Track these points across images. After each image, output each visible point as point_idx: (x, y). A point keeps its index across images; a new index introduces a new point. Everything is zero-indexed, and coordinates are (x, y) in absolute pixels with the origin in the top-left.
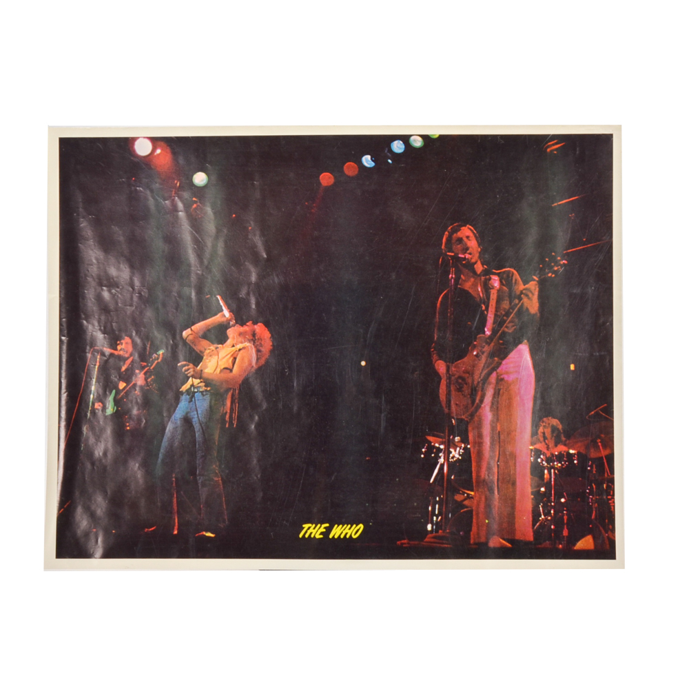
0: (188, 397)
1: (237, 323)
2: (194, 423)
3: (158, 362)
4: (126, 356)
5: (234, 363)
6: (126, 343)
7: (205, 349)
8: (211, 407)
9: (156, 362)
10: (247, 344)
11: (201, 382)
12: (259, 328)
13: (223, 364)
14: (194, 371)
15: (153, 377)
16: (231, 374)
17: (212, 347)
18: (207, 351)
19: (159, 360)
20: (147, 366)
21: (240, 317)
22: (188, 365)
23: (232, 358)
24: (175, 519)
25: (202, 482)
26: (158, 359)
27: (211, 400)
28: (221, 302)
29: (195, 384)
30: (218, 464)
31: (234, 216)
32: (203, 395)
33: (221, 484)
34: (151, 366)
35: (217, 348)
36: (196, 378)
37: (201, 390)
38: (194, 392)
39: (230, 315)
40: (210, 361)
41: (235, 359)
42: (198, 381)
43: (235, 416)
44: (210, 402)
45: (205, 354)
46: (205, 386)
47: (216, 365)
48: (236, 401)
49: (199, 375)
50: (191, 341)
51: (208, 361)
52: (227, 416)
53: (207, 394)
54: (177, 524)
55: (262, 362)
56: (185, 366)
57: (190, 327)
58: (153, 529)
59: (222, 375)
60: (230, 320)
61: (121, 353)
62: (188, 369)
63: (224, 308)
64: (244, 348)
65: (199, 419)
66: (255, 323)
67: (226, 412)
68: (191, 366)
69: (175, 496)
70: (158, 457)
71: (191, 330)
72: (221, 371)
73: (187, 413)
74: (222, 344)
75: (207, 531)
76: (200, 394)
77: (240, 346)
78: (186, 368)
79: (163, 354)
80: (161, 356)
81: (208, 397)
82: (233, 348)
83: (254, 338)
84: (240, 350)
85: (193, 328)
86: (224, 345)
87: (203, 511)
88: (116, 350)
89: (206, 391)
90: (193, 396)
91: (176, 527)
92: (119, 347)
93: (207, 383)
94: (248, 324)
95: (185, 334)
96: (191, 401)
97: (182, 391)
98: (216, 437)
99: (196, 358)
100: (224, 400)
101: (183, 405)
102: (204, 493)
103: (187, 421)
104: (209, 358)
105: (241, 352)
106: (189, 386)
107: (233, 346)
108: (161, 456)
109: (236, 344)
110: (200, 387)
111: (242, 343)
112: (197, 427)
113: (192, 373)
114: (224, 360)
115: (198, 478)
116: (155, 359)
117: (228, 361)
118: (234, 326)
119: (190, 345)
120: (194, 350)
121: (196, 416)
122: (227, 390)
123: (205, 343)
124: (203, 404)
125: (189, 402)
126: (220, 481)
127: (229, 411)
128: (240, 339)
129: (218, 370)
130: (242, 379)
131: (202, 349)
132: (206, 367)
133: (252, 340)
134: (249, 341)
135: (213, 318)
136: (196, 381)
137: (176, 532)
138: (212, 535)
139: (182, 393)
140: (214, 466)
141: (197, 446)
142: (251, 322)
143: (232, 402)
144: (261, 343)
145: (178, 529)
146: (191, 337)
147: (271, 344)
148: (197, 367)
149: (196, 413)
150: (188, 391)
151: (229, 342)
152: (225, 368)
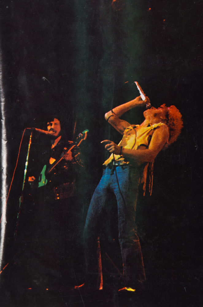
0: (110, 170)
1: (152, 105)
2: (115, 193)
3: (83, 141)
4: (56, 135)
5: (149, 140)
6: (55, 124)
7: (125, 129)
8: (130, 178)
9: (82, 140)
10: (161, 124)
11: (121, 157)
12: (173, 111)
13: (140, 141)
14: (115, 148)
15: (79, 153)
16: (147, 150)
17: (131, 127)
18: (127, 130)
19: (84, 139)
20: (74, 144)
21: (154, 101)
22: (110, 143)
23: (148, 136)
24: (100, 277)
25: (123, 243)
26: (83, 137)
27: (130, 172)
28: (138, 87)
29: (116, 159)
30: (136, 228)
31: (150, 9)
32: (123, 169)
33: (140, 245)
34: (77, 144)
35: (135, 127)
36: (117, 154)
37: (121, 164)
38: (115, 166)
39: (146, 99)
40: (129, 139)
41: (150, 137)
42: (119, 156)
43: (151, 186)
44: (129, 174)
45: (125, 132)
46: (125, 161)
47: (134, 142)
48: (152, 173)
49: (119, 151)
50: (112, 121)
51: (127, 139)
52: (144, 187)
53: (126, 168)
54: (102, 281)
55: (174, 139)
56: (107, 143)
57: (111, 110)
58: (81, 286)
59: (139, 151)
60: (147, 103)
61: (51, 132)
62: (110, 146)
63: (141, 92)
64: (158, 127)
65: (120, 189)
66: (168, 105)
67: (143, 183)
68: (112, 143)
69: (100, 256)
70: (85, 223)
71: (112, 112)
72: (139, 147)
73: (109, 185)
74: (140, 124)
75: (128, 287)
76: (121, 167)
77: (155, 125)
78: (108, 145)
79: (87, 133)
80: (86, 135)
81: (127, 170)
82: (149, 128)
83: (167, 119)
84: (155, 129)
85: (114, 110)
86: (141, 125)
87: (124, 269)
88: (46, 130)
89: (125, 165)
90: (114, 169)
91: (102, 284)
92: (49, 128)
93: (127, 157)
94: (162, 106)
95: (106, 115)
96: (112, 174)
97: (105, 165)
98: (135, 205)
99: (118, 137)
100: (141, 173)
101: (106, 179)
102: (124, 253)
103: (109, 191)
104: (128, 136)
105: (156, 130)
106: (110, 161)
107: (149, 126)
108: (87, 222)
109: (152, 124)
110: (120, 161)
111: (157, 122)
112: (118, 196)
113: (113, 149)
114: (141, 138)
115: (120, 240)
116: (81, 138)
117: (144, 138)
118: (149, 108)
119: (111, 125)
120: (115, 130)
121: (117, 187)
122: (144, 164)
123: (124, 123)
124: (123, 176)
125: (111, 175)
126: (139, 243)
127: (145, 182)
128: (155, 120)
129: (136, 147)
130: (157, 153)
131: (122, 128)
132: (126, 144)
133: (166, 120)
134: (163, 121)
135: (131, 101)
136: (117, 157)
137: (101, 288)
138: (133, 290)
139: (105, 167)
140: (133, 230)
141: (119, 213)
142: (165, 104)
143: (149, 174)
144: (173, 123)
145: (103, 286)
146: (112, 118)
147: (182, 123)
148: (118, 144)
149: (117, 184)
150: (110, 165)
151: (146, 122)
152: (142, 145)
